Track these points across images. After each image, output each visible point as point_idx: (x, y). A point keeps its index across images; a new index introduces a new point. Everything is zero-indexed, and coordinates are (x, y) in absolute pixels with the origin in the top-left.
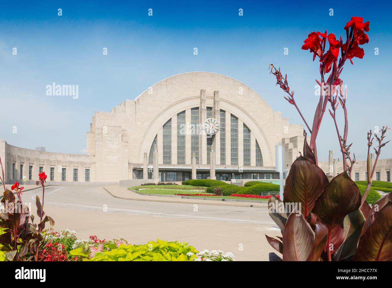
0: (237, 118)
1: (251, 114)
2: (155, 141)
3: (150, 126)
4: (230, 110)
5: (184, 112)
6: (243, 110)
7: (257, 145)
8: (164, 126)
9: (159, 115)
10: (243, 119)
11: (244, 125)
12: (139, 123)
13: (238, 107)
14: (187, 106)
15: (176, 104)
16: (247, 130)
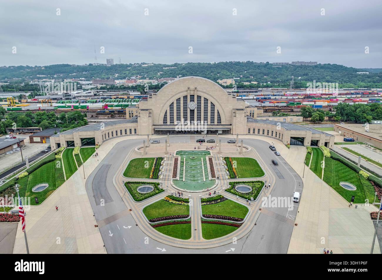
0: (207, 100)
1: (215, 97)
2: (166, 113)
3: (163, 107)
4: (203, 96)
5: (180, 98)
6: (210, 95)
7: (218, 112)
8: (170, 106)
9: (168, 101)
10: (210, 100)
11: (211, 103)
12: (158, 105)
13: (208, 94)
14: (181, 96)
15: (176, 95)
16: (213, 105)
